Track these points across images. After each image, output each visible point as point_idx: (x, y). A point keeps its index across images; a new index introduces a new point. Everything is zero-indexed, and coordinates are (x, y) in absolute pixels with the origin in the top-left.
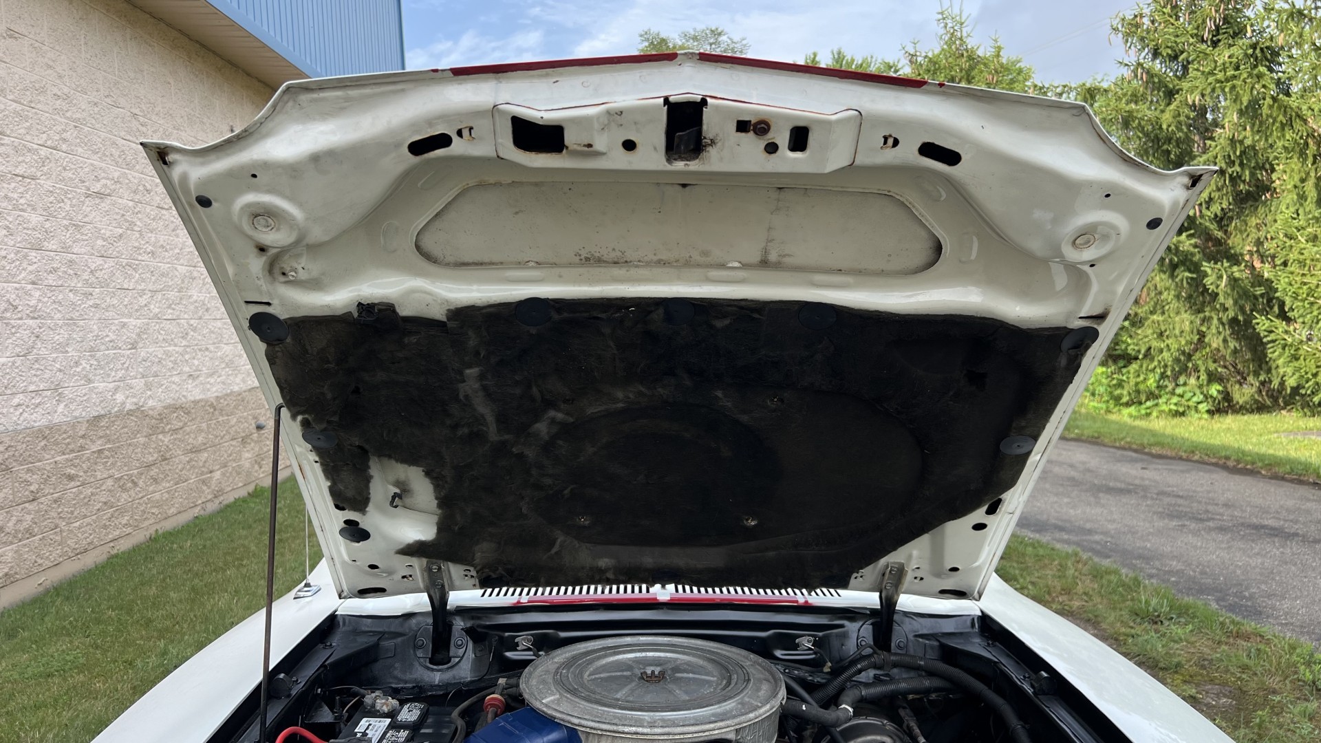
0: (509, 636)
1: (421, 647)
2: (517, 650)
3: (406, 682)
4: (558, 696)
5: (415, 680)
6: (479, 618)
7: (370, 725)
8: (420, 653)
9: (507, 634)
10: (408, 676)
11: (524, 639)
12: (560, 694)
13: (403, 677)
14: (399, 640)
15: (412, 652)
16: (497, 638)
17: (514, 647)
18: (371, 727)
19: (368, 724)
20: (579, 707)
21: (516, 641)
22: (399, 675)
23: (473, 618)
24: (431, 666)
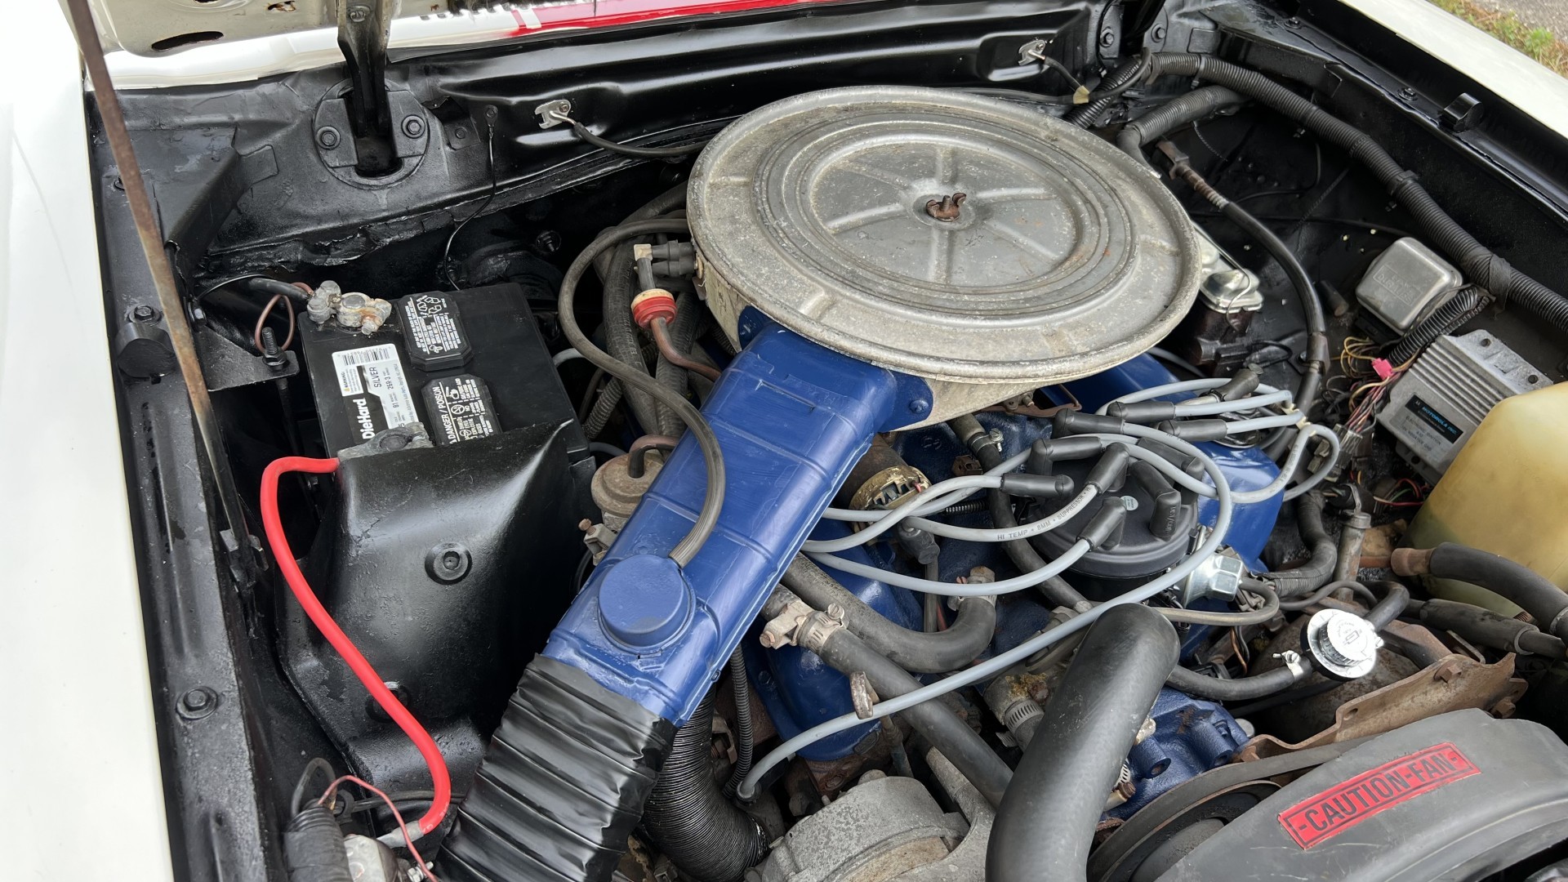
0: (522, 103)
1: (331, 148)
2: (540, 130)
3: (320, 220)
4: (822, 295)
5: (339, 215)
6: (444, 71)
7: (361, 369)
8: (331, 158)
9: (515, 100)
10: (318, 208)
11: (553, 109)
12: (829, 290)
13: (311, 211)
14: (278, 135)
15: (313, 157)
16: (495, 109)
17: (534, 126)
18: (367, 375)
19: (354, 367)
20: (896, 322)
21: (537, 112)
22: (302, 208)
23: (427, 72)
24: (365, 181)
